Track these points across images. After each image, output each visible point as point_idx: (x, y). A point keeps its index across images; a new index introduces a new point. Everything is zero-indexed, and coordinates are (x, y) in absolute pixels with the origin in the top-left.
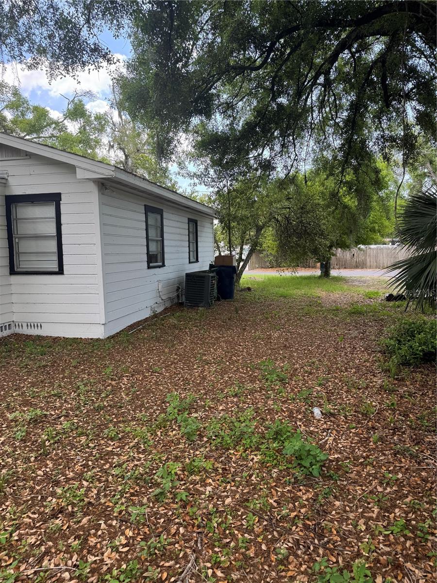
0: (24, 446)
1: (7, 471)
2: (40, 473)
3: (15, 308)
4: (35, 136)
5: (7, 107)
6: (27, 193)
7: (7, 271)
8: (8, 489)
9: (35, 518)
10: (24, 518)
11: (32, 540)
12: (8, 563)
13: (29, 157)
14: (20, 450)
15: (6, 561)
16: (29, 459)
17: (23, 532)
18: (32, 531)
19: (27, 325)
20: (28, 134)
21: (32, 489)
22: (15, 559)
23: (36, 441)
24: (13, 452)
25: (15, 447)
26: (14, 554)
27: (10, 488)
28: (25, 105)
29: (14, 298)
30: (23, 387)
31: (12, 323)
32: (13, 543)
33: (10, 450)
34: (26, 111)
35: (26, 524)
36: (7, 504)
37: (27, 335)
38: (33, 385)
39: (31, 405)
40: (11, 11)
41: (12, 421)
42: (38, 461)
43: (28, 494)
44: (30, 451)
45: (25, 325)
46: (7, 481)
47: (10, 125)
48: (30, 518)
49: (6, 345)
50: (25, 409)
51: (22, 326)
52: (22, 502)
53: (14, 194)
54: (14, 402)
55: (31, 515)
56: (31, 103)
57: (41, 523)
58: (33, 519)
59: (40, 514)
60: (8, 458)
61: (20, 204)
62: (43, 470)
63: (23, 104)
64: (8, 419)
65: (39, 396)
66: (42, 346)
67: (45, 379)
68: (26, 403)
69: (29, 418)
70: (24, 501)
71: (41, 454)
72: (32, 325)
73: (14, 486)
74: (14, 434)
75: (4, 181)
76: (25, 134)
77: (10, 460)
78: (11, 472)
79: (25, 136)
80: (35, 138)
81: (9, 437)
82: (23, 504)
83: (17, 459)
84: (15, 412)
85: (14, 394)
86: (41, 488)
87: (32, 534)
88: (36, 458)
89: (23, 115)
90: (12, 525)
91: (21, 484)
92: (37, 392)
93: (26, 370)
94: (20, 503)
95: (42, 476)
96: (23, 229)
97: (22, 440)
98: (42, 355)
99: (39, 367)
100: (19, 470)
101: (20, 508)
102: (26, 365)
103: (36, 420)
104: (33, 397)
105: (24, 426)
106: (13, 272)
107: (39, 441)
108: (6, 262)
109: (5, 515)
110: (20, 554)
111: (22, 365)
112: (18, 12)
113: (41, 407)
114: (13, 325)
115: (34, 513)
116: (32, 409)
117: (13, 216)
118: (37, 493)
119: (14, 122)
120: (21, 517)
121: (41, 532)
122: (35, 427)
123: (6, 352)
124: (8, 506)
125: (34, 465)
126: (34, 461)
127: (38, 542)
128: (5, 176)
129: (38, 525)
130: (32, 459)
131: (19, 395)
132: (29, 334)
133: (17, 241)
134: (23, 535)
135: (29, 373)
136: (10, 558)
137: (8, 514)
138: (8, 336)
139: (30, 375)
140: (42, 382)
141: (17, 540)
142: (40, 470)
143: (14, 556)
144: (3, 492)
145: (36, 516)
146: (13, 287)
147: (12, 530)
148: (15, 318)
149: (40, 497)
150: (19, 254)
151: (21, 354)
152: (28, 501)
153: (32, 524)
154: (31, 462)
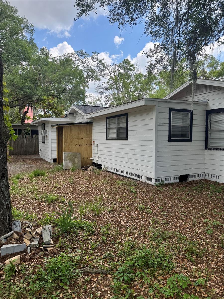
0: (211, 238)
1: (203, 248)
2: (220, 256)
3: (206, 166)
4: (221, 78)
5: (207, 66)
6: (218, 108)
7: (204, 147)
8: (204, 257)
9: (218, 280)
10: (212, 276)
11: (217, 291)
12: (205, 296)
13: (220, 89)
14: (209, 240)
15: (204, 294)
16: (214, 246)
17: (212, 283)
18: (217, 286)
19: (211, 176)
20: (217, 78)
21: (216, 263)
22: (208, 296)
23: (218, 238)
24: (206, 239)
25: (207, 237)
26: (208, 293)
27: (205, 257)
28: (217, 63)
29: (206, 161)
30: (210, 207)
31: (204, 173)
32: (207, 286)
33: (204, 238)
34: (217, 66)
35: (214, 280)
36: (204, 265)
37: (211, 181)
38: (215, 207)
39: (214, 218)
40: (216, 18)
41: (205, 223)
42: (219, 249)
43: (214, 265)
44: (214, 242)
45: (210, 175)
46: (203, 253)
47: (208, 75)
48: (215, 278)
49: (200, 184)
50: (211, 219)
51: (209, 175)
52: (211, 268)
53: (211, 109)
54: (205, 214)
55: (216, 277)
56: (220, 62)
57: (221, 284)
58: (217, 280)
59: (221, 278)
60: (203, 241)
61: (213, 114)
62: (222, 255)
63: (216, 63)
64: (202, 221)
65: (218, 215)
66: (219, 188)
67: (221, 206)
68: (211, 216)
69: (213, 224)
70: (212, 267)
71: (220, 246)
72: (214, 176)
73: (207, 257)
74: (206, 230)
75: (206, 103)
76: (215, 78)
77: (204, 243)
78: (205, 249)
79: (215, 79)
80: (221, 79)
81: (204, 231)
82: (212, 269)
83: (208, 244)
84: (206, 219)
85: (205, 210)
86: (221, 265)
87: (216, 287)
88: (218, 247)
89: (215, 69)
90: (206, 277)
91: (210, 258)
92: (217, 212)
93: (211, 199)
94: (210, 268)
95: (221, 259)
96: (214, 126)
97: (210, 235)
98: (219, 193)
99: (218, 199)
100: (209, 250)
101: (210, 270)
102: (211, 196)
103: (217, 227)
104: (215, 214)
105: (211, 228)
106: (206, 148)
107: (219, 239)
108: (204, 143)
109: (202, 270)
110: (211, 294)
111: (209, 196)
112: (219, 18)
113: (219, 221)
114: (204, 175)
115: (217, 276)
116: (214, 220)
117: (209, 120)
118: (219, 266)
119: (210, 73)
120: (211, 275)
121: (222, 289)
122: (216, 230)
123: (201, 187)
124: (204, 266)
125: (217, 251)
126: (217, 249)
127: (220, 294)
128: (207, 101)
129: (220, 284)
130: (216, 247)
131: (208, 211)
132: (212, 180)
133: (210, 133)
134: (212, 285)
135: (213, 201)
136: (206, 293)
137: (204, 270)
138: (201, 180)
139: (213, 202)
140: (220, 207)
141: (209, 286)
142: (220, 254)
143: (208, 294)
144: (202, 258)
145: (219, 279)
146: (206, 156)
147: (206, 280)
148: (206, 171)
149: (220, 270)
150: (210, 139)
151: (208, 190)
152: (215, 268)
153: (216, 282)
154: (215, 248)
